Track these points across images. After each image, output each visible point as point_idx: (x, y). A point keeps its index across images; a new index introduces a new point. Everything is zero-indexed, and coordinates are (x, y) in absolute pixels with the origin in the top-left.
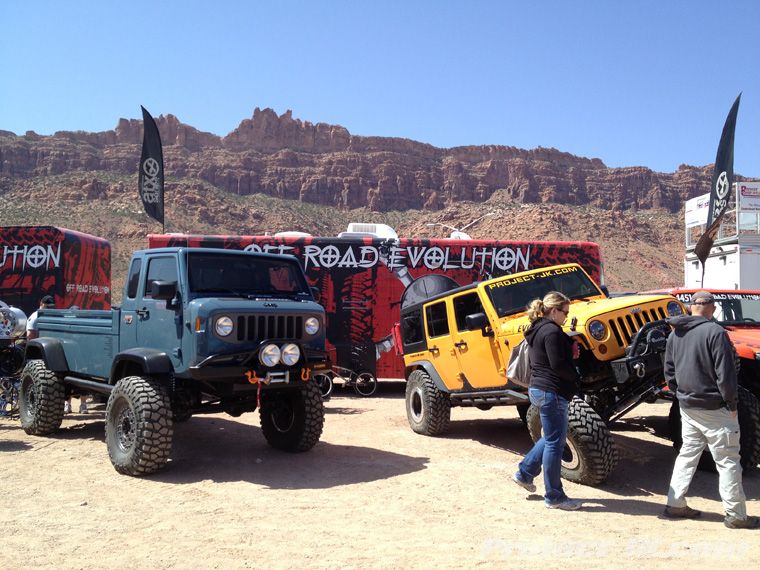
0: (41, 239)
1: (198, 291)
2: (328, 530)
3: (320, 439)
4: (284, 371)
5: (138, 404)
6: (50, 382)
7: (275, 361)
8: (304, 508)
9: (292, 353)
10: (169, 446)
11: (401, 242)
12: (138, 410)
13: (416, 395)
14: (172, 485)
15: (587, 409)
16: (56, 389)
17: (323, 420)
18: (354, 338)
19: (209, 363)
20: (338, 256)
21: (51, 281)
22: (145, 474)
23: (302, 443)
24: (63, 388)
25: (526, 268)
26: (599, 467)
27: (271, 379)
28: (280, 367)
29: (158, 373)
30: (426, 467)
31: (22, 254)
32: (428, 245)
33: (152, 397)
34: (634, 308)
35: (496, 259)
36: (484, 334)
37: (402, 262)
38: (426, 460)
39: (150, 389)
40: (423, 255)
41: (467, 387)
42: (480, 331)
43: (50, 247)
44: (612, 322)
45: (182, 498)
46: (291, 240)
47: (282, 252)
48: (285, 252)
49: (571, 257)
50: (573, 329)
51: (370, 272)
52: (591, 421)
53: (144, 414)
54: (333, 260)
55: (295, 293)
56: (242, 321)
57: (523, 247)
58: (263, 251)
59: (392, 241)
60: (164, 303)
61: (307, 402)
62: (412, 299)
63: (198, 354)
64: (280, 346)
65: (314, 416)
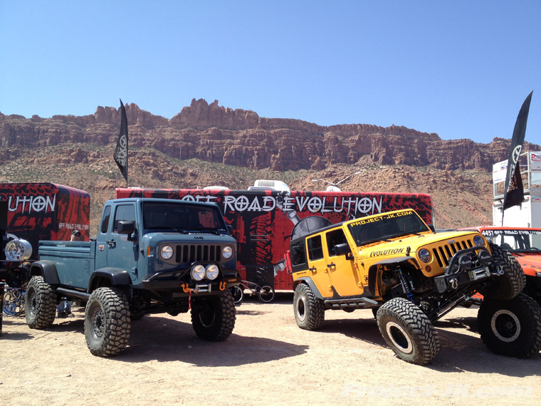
0: (42, 191)
1: (149, 228)
2: (236, 394)
3: (233, 332)
4: (208, 284)
5: (107, 306)
6: (47, 291)
7: (202, 276)
8: (220, 379)
9: (213, 272)
10: (128, 336)
11: (291, 193)
12: (107, 311)
13: (301, 301)
14: (130, 363)
15: (418, 311)
16: (51, 297)
17: (235, 318)
18: (258, 261)
19: (156, 278)
20: (247, 203)
21: (48, 221)
22: (110, 356)
23: (220, 335)
24: (55, 296)
25: (380, 211)
26: (426, 352)
27: (199, 289)
28: (205, 281)
29: (121, 285)
30: (306, 352)
31: (29, 202)
32: (310, 195)
33: (117, 302)
34: (451, 240)
35: (358, 205)
36: (347, 258)
37: (292, 207)
38: (307, 347)
39: (116, 296)
40: (307, 203)
41: (336, 295)
42: (344, 256)
43: (48, 197)
44: (435, 250)
45: (136, 372)
46: (214, 192)
47: (208, 200)
48: (211, 200)
49: (411, 204)
50: (408, 255)
51: (270, 214)
52: (420, 319)
53: (111, 314)
54: (244, 206)
55: (216, 229)
56: (179, 249)
57: (378, 197)
58: (196, 200)
59: (285, 192)
60: (126, 236)
61: (224, 305)
62: (299, 233)
63: (148, 272)
64: (205, 266)
65: (229, 316)
